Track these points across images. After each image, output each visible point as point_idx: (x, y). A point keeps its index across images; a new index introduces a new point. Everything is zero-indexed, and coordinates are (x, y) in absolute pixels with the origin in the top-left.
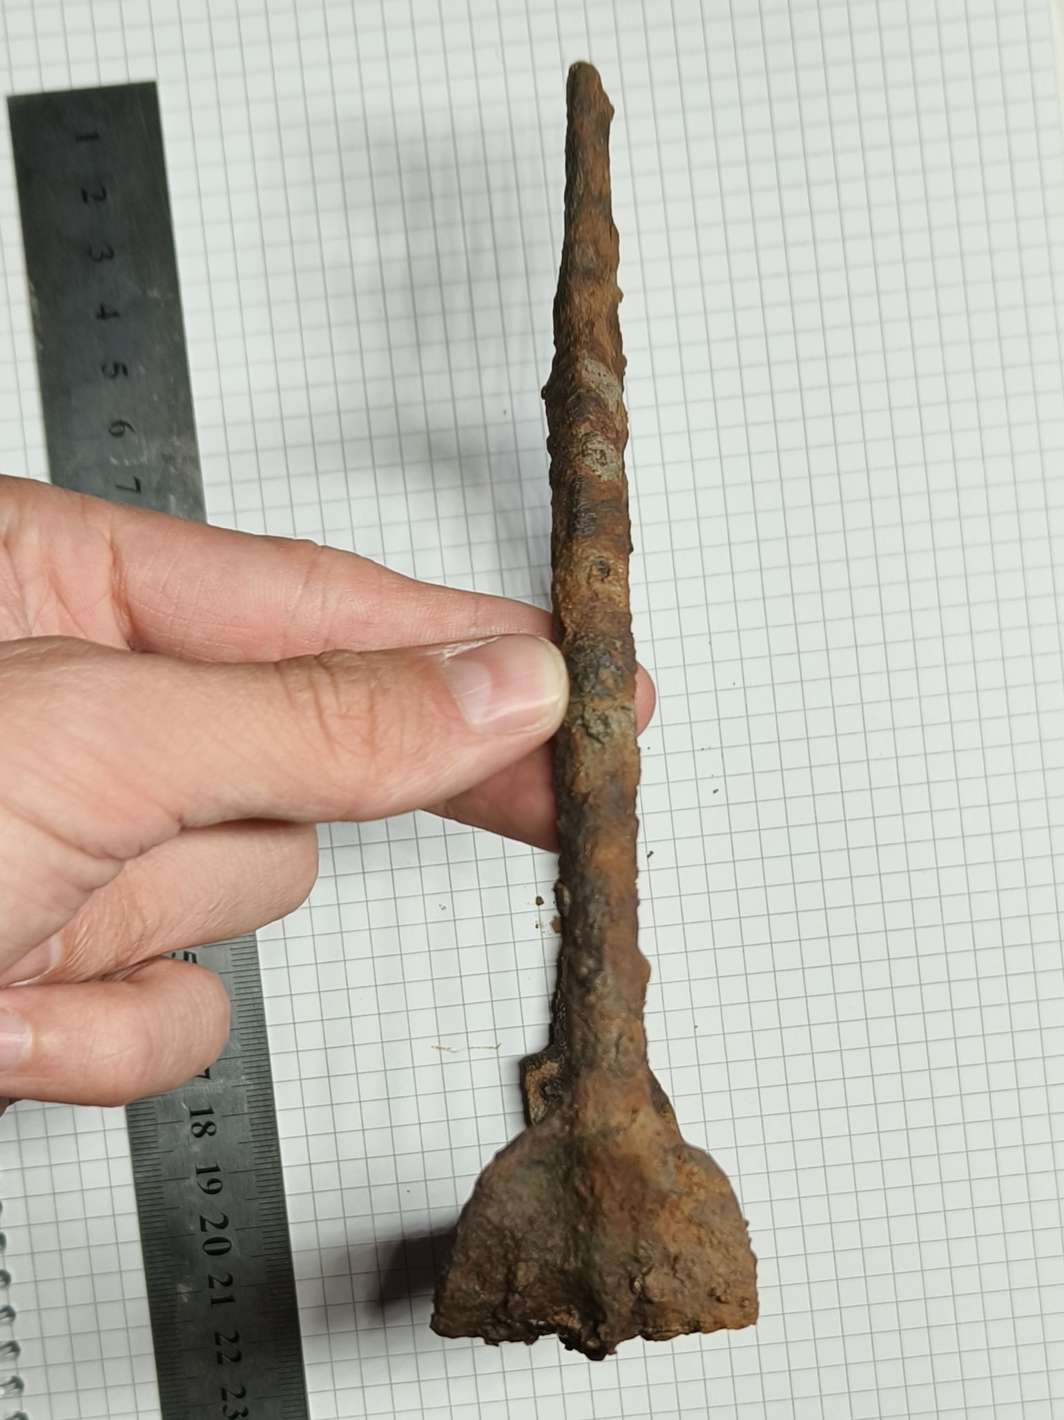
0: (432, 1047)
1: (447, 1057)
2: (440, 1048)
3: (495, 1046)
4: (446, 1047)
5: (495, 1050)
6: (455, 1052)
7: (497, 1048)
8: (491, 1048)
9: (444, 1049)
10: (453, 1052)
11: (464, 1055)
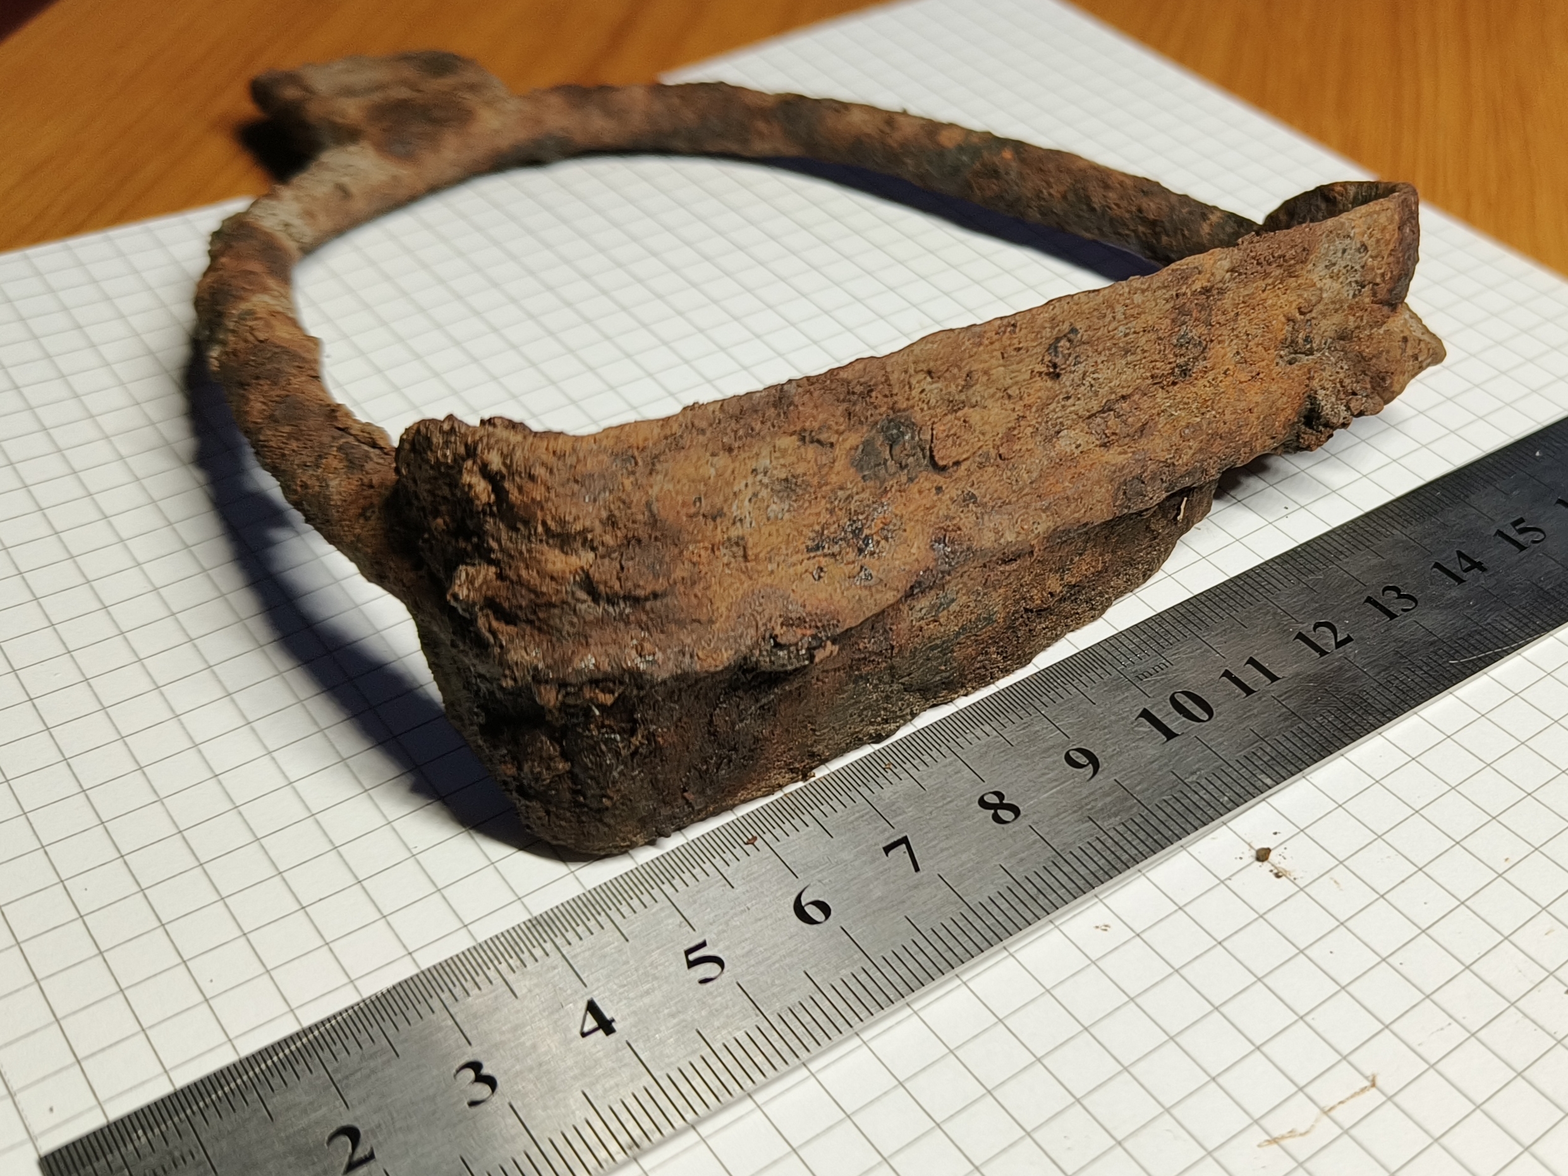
0: (1259, 1146)
1: (1301, 1148)
2: (1274, 1141)
3: (1367, 1083)
4: (1284, 1132)
5: (1374, 1090)
6: (1306, 1133)
7: (1373, 1085)
8: (1363, 1090)
9: (1283, 1137)
10: (1302, 1135)
11: (1327, 1130)
